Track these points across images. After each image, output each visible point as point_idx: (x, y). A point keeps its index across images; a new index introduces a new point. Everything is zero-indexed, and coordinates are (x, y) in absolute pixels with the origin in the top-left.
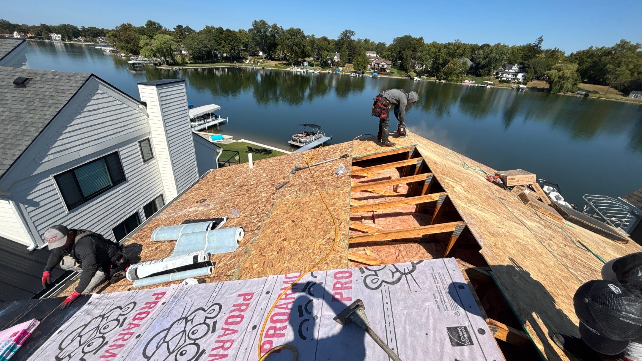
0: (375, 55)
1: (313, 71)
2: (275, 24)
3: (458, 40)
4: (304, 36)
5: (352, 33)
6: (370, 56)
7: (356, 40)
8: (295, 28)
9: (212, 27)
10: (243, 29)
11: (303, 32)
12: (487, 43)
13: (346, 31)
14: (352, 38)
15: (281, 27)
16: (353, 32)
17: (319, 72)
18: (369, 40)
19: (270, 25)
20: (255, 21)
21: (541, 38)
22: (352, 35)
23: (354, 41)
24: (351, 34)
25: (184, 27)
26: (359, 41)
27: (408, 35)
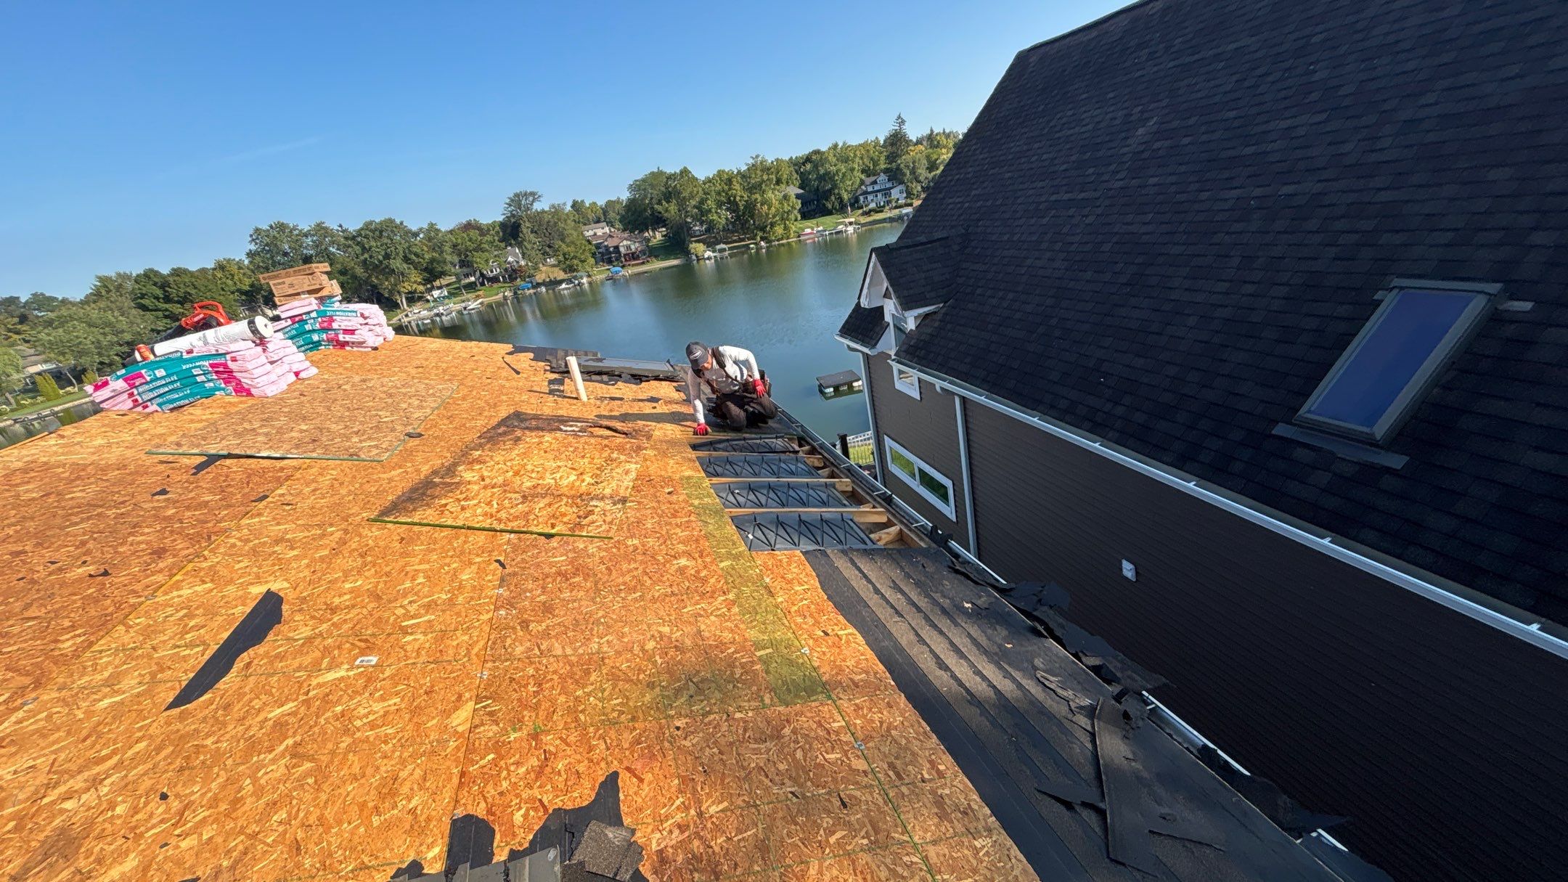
0: (607, 230)
1: (463, 305)
2: (318, 225)
3: (757, 156)
4: (410, 231)
5: (534, 196)
6: (595, 234)
7: (547, 209)
8: (378, 220)
9: (119, 275)
10: (227, 257)
11: (402, 223)
12: (815, 148)
13: (517, 195)
14: (538, 206)
15: (341, 226)
16: (533, 194)
17: (481, 303)
18: (583, 201)
19: (306, 228)
20: (257, 230)
21: (899, 117)
22: (533, 201)
23: (543, 212)
24: (531, 199)
25: (23, 300)
26: (556, 211)
27: (656, 170)
